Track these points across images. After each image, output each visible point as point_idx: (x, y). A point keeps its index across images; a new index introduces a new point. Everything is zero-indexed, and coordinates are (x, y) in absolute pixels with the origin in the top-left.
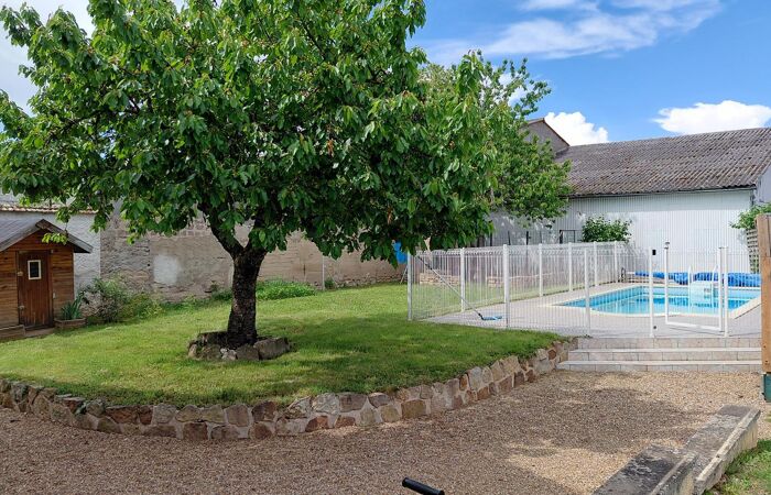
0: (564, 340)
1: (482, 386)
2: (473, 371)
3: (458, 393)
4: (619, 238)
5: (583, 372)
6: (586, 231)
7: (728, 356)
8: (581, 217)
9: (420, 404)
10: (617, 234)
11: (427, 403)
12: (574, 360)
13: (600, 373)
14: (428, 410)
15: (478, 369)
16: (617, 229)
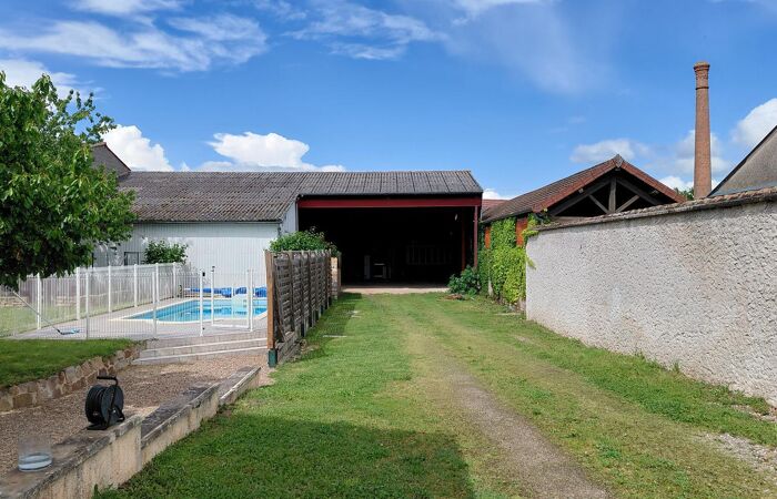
0: (136, 343)
1: (75, 380)
2: (68, 369)
3: (58, 386)
4: (177, 260)
5: (151, 365)
6: (149, 253)
7: (252, 344)
8: (144, 240)
9: (28, 397)
10: (176, 256)
11: (34, 395)
12: (144, 357)
13: (163, 364)
14: (34, 400)
15: (72, 368)
16: (175, 251)
